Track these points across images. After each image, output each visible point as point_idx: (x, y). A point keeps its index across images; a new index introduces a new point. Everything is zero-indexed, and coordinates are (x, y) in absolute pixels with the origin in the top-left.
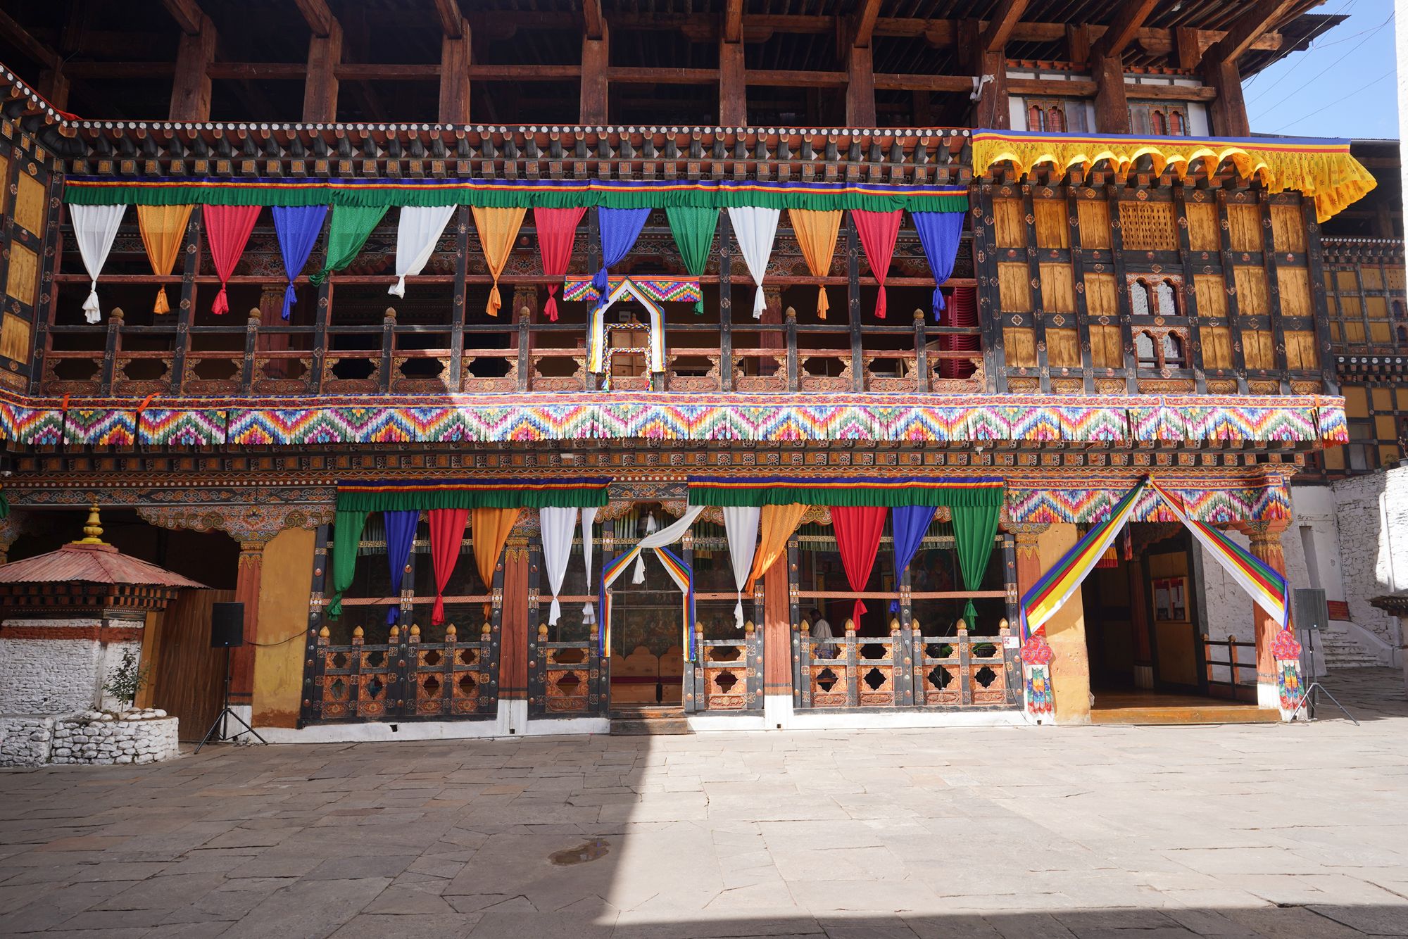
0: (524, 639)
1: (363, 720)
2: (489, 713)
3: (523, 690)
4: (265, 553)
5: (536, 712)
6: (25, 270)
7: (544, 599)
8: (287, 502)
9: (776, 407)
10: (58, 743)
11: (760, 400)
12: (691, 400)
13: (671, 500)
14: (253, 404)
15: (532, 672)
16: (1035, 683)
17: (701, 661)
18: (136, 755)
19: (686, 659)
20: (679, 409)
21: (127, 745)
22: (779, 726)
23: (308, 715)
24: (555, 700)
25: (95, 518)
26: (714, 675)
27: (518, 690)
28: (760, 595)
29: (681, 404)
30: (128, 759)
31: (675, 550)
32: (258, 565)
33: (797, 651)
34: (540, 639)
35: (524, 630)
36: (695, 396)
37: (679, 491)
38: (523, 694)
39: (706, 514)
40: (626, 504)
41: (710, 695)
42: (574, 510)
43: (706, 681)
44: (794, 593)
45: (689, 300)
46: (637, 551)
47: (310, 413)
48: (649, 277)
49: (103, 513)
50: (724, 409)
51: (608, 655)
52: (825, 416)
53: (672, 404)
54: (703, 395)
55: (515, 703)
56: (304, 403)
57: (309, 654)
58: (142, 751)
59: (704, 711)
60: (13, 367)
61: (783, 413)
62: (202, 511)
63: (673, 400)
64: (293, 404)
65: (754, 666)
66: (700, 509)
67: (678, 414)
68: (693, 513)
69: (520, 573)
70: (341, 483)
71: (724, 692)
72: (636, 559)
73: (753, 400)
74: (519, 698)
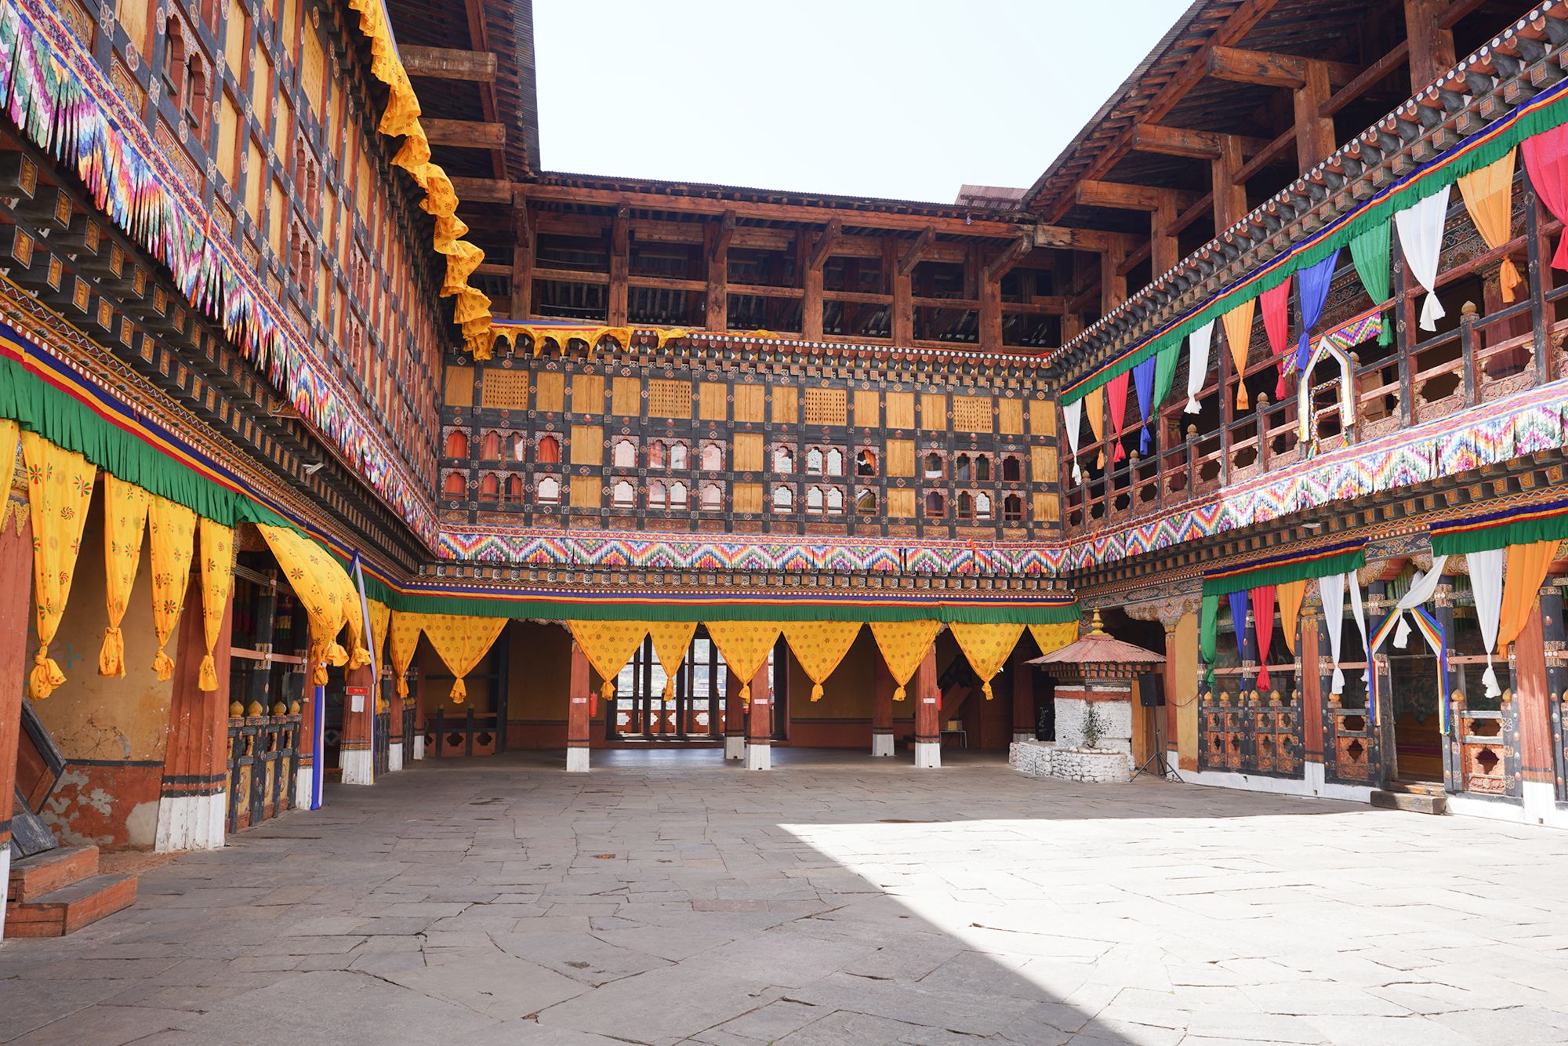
0: (1318, 704)
1: (1228, 770)
2: (1298, 774)
3: (1321, 754)
4: (1176, 634)
5: (1332, 777)
6: (1048, 461)
7: (1330, 666)
8: (1183, 593)
9: (1449, 434)
10: (1054, 763)
11: (1434, 430)
12: (1374, 448)
13: (1420, 553)
14: (1133, 525)
15: (1327, 737)
17: (1457, 735)
18: (1083, 776)
19: (1442, 731)
20: (1363, 461)
21: (1077, 768)
22: (1541, 821)
23: (1202, 765)
24: (1346, 766)
25: (1097, 617)
26: (1474, 752)
27: (1317, 753)
28: (1513, 657)
29: (1366, 454)
30: (1078, 778)
31: (1428, 608)
32: (1173, 642)
33: (1558, 728)
34: (1330, 706)
35: (1318, 697)
36: (1380, 442)
37: (1424, 542)
38: (1321, 758)
39: (1453, 564)
40: (1382, 564)
41: (1471, 775)
42: (1342, 576)
43: (1465, 758)
44: (1550, 654)
45: (1373, 335)
46: (1398, 613)
47: (1157, 525)
48: (1343, 325)
49: (1101, 612)
50: (1401, 450)
51: (1379, 724)
52: (1498, 430)
53: (1359, 457)
54: (1386, 439)
55: (1316, 765)
56: (1154, 518)
57: (1200, 714)
58: (1086, 774)
59: (1463, 792)
60: (1045, 526)
62: (1148, 605)
63: (1360, 451)
64: (1147, 520)
65: (1511, 744)
66: (1444, 558)
67: (1362, 467)
68: (1439, 564)
69: (1312, 644)
70: (1207, 573)
71: (1487, 773)
72: (1398, 621)
73: (1428, 431)
74: (1317, 761)
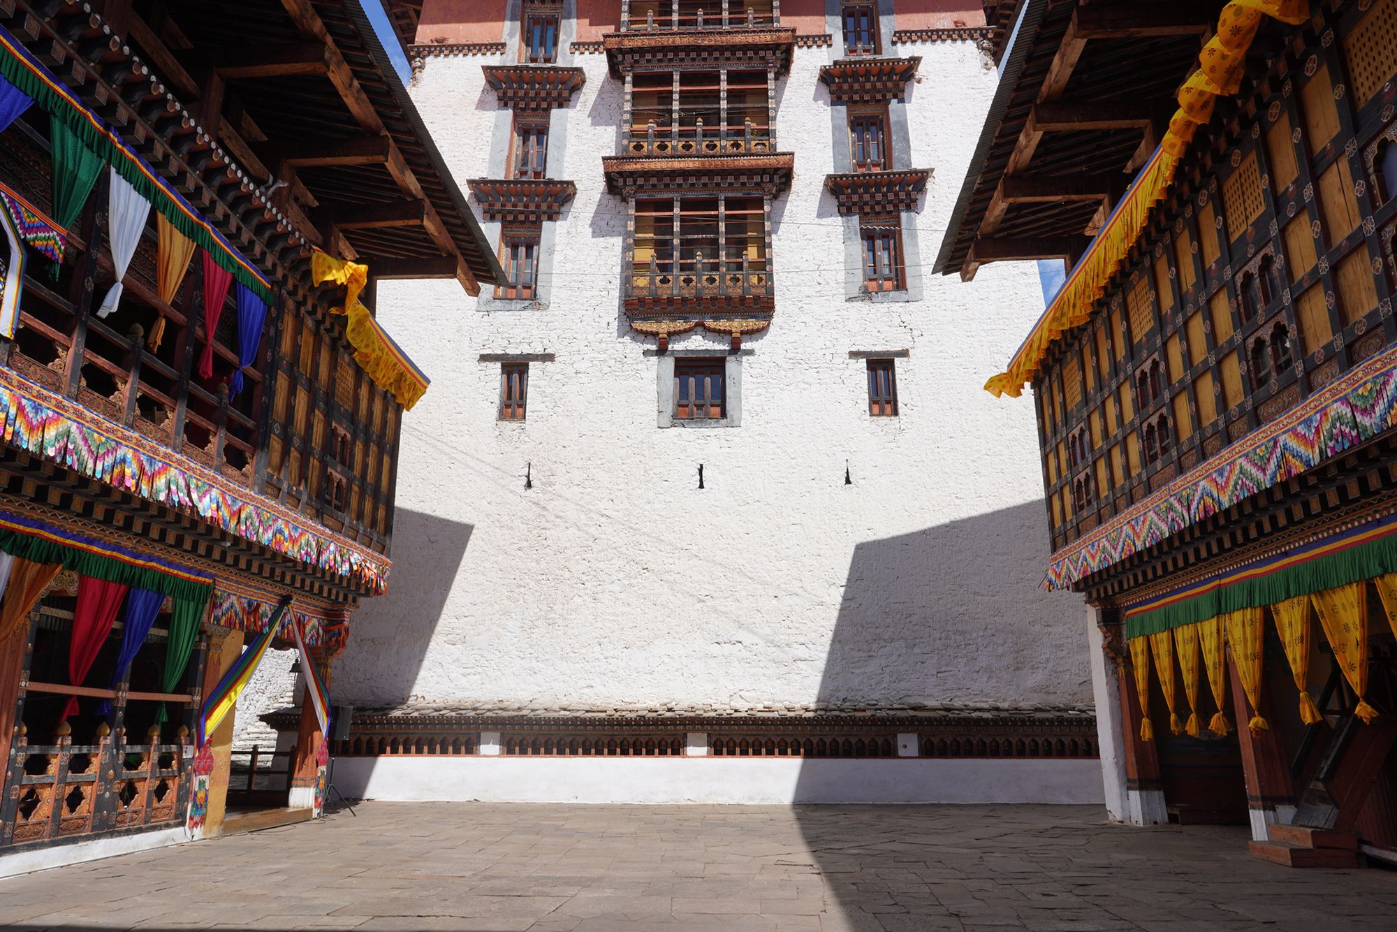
9: (117, 442)
11: (104, 428)
12: (39, 396)
16: (199, 796)
20: (24, 402)
29: (27, 396)
36: (45, 392)
44: (23, 684)
45: (49, 254)
48: (15, 195)
50: (69, 422)
53: (18, 392)
54: (52, 394)
61: (120, 453)
63: (21, 386)
67: (21, 409)
73: (97, 423)
